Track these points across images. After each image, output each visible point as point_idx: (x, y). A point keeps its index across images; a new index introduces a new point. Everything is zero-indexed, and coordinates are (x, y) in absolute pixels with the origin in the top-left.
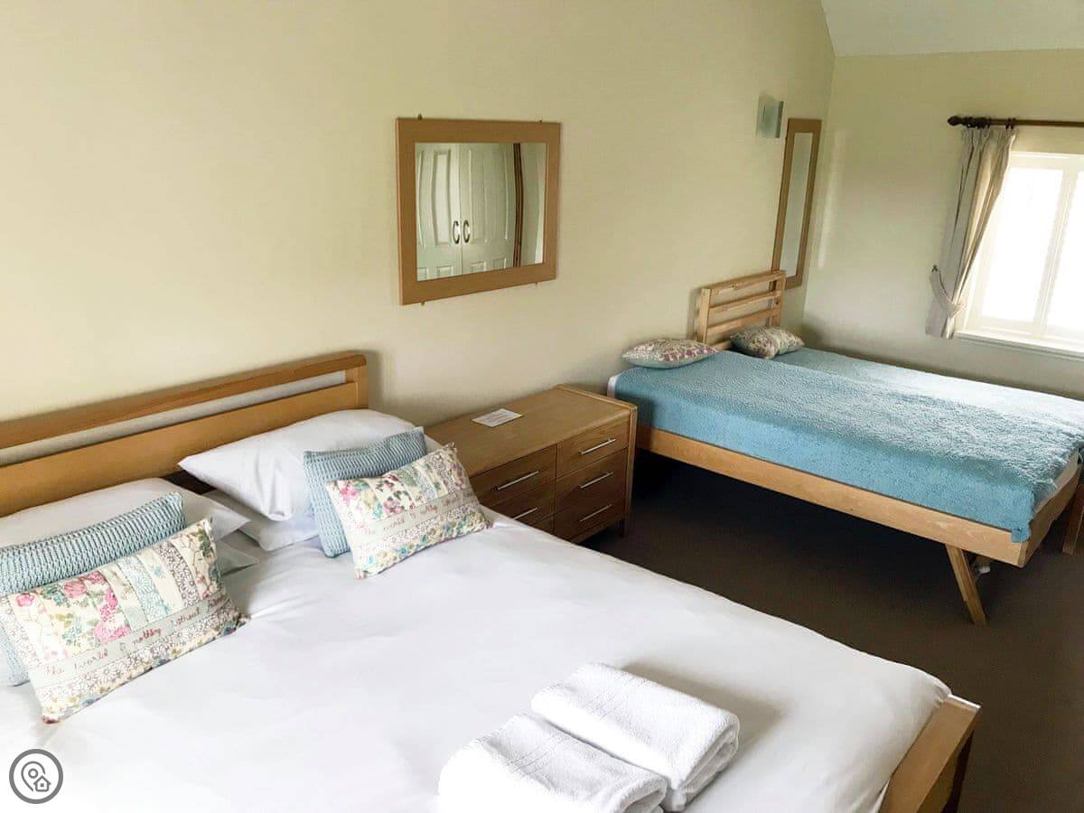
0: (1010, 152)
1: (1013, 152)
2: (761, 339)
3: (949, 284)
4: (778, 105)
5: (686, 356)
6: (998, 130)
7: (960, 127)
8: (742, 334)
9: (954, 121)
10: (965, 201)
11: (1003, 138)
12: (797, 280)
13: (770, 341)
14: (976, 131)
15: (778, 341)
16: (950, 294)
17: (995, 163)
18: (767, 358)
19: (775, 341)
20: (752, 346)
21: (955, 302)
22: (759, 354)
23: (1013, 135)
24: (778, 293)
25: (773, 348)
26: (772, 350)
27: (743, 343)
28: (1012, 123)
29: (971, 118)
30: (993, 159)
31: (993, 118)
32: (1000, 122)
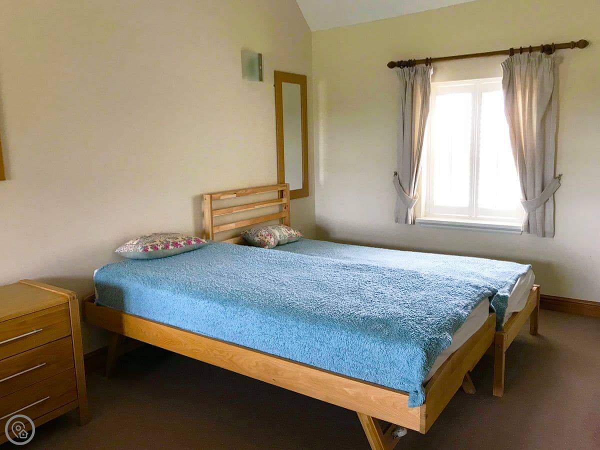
0: (431, 83)
1: (433, 83)
2: (263, 234)
3: (405, 185)
4: (257, 56)
5: (171, 247)
6: (420, 67)
7: (397, 69)
8: (250, 230)
9: (392, 65)
10: (407, 123)
11: (425, 72)
12: (304, 192)
13: (270, 235)
14: (406, 69)
15: (277, 234)
16: (407, 191)
17: (422, 93)
18: (267, 247)
19: (274, 234)
20: (257, 239)
21: (411, 196)
22: (261, 245)
23: (431, 68)
24: (285, 200)
25: (272, 239)
26: (272, 241)
27: (251, 238)
28: (428, 62)
29: (402, 61)
30: (421, 89)
31: (416, 59)
32: (421, 62)
